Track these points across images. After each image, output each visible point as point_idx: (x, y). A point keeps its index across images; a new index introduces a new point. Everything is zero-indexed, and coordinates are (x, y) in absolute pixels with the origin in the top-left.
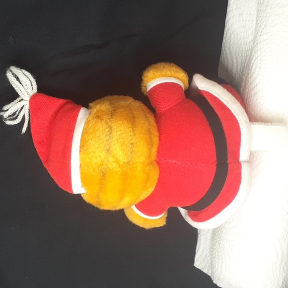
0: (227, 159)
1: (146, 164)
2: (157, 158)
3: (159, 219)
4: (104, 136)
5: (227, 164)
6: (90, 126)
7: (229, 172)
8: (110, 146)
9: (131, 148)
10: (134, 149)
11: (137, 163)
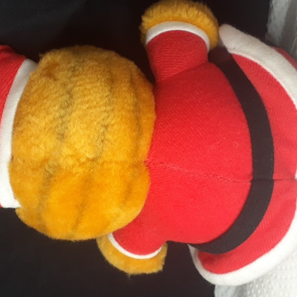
0: (273, 172)
1: (127, 166)
2: (148, 157)
3: (151, 259)
4: (57, 108)
5: (272, 182)
6: (33, 90)
7: (274, 194)
8: (66, 128)
9: (103, 134)
10: (109, 136)
11: (111, 162)
